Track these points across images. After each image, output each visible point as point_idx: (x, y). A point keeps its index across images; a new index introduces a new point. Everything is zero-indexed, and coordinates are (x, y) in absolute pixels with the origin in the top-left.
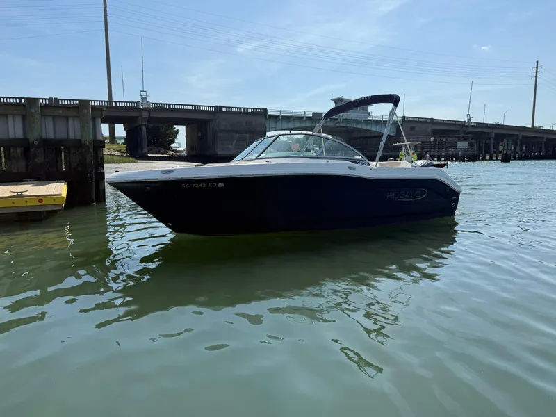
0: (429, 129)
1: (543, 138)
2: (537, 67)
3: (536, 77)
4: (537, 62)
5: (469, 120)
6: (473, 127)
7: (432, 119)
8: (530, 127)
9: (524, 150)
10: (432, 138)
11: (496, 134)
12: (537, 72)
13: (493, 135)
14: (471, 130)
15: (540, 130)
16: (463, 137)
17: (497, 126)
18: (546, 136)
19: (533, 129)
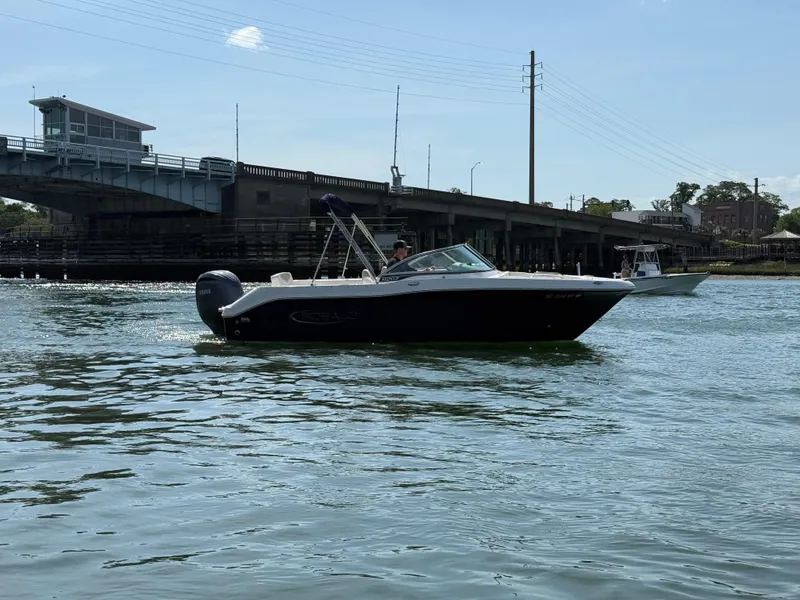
0: (304, 201)
1: (553, 228)
2: (533, 65)
3: (532, 87)
4: (533, 53)
5: (397, 179)
6: (406, 198)
7: (310, 175)
8: (528, 203)
9: (517, 258)
10: (313, 224)
11: (458, 218)
12: (532, 76)
13: (452, 220)
14: (402, 205)
15: (545, 210)
16: (386, 221)
17: (456, 198)
18: (560, 225)
19: (533, 209)
